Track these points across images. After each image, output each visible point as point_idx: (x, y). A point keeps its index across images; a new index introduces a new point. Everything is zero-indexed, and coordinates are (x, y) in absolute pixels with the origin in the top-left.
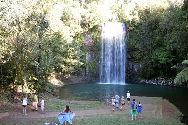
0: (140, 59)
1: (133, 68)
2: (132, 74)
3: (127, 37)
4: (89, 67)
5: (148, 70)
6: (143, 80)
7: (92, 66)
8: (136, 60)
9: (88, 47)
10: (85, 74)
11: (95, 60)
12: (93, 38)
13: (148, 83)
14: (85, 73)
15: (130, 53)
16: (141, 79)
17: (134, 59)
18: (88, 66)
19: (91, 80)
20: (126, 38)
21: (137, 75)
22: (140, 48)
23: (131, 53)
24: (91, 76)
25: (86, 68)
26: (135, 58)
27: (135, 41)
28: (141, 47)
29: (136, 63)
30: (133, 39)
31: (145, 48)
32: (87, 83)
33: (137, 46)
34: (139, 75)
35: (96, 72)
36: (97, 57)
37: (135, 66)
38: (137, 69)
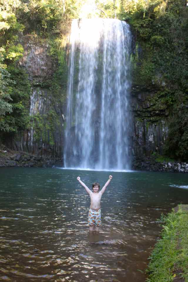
0: (161, 114)
1: (145, 134)
2: (141, 149)
3: (134, 55)
4: (38, 128)
5: (183, 138)
6: (169, 164)
7: (44, 125)
8: (151, 116)
9: (36, 77)
10: (27, 144)
11: (52, 112)
12: (48, 54)
13: (182, 170)
14: (25, 143)
15: (140, 97)
16: (165, 161)
17: (148, 112)
18: (34, 124)
19: (39, 160)
20: (132, 59)
21: (155, 153)
22: (164, 84)
23: (142, 97)
24: (40, 151)
25: (28, 131)
26: (150, 109)
27: (152, 66)
28: (166, 82)
29: (153, 122)
30: (149, 60)
31: (176, 86)
32: (28, 166)
33: (158, 79)
34: (159, 151)
35: (55, 142)
36: (57, 104)
37: (150, 130)
38: (154, 137)
